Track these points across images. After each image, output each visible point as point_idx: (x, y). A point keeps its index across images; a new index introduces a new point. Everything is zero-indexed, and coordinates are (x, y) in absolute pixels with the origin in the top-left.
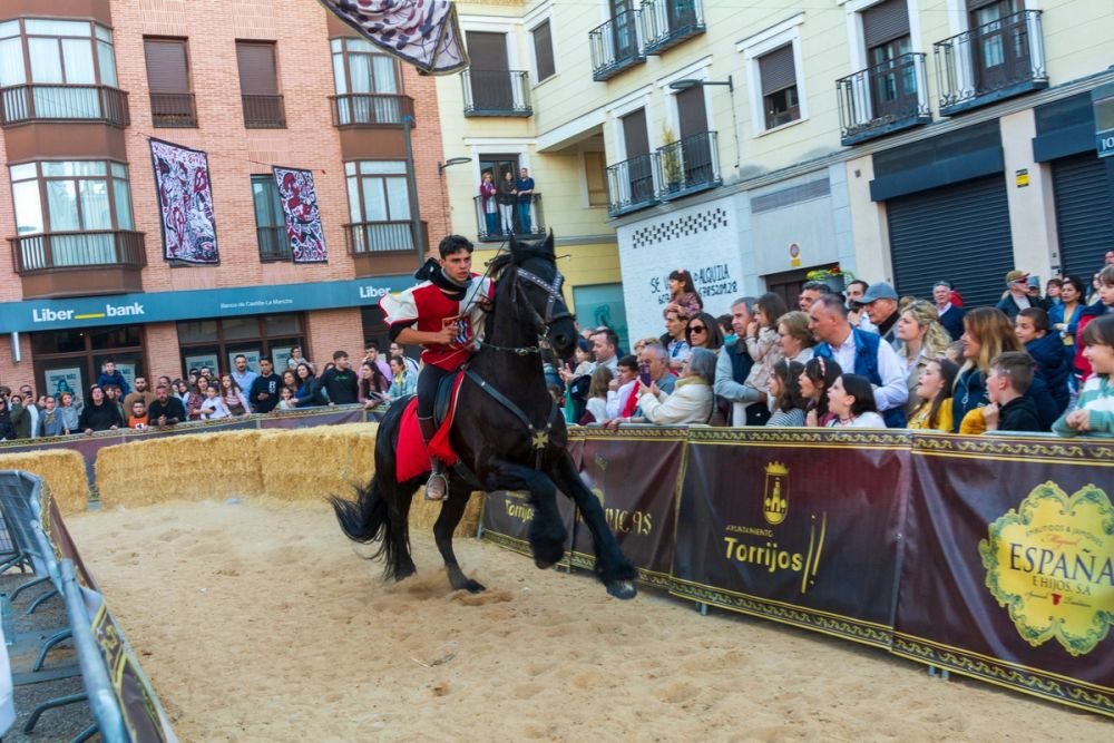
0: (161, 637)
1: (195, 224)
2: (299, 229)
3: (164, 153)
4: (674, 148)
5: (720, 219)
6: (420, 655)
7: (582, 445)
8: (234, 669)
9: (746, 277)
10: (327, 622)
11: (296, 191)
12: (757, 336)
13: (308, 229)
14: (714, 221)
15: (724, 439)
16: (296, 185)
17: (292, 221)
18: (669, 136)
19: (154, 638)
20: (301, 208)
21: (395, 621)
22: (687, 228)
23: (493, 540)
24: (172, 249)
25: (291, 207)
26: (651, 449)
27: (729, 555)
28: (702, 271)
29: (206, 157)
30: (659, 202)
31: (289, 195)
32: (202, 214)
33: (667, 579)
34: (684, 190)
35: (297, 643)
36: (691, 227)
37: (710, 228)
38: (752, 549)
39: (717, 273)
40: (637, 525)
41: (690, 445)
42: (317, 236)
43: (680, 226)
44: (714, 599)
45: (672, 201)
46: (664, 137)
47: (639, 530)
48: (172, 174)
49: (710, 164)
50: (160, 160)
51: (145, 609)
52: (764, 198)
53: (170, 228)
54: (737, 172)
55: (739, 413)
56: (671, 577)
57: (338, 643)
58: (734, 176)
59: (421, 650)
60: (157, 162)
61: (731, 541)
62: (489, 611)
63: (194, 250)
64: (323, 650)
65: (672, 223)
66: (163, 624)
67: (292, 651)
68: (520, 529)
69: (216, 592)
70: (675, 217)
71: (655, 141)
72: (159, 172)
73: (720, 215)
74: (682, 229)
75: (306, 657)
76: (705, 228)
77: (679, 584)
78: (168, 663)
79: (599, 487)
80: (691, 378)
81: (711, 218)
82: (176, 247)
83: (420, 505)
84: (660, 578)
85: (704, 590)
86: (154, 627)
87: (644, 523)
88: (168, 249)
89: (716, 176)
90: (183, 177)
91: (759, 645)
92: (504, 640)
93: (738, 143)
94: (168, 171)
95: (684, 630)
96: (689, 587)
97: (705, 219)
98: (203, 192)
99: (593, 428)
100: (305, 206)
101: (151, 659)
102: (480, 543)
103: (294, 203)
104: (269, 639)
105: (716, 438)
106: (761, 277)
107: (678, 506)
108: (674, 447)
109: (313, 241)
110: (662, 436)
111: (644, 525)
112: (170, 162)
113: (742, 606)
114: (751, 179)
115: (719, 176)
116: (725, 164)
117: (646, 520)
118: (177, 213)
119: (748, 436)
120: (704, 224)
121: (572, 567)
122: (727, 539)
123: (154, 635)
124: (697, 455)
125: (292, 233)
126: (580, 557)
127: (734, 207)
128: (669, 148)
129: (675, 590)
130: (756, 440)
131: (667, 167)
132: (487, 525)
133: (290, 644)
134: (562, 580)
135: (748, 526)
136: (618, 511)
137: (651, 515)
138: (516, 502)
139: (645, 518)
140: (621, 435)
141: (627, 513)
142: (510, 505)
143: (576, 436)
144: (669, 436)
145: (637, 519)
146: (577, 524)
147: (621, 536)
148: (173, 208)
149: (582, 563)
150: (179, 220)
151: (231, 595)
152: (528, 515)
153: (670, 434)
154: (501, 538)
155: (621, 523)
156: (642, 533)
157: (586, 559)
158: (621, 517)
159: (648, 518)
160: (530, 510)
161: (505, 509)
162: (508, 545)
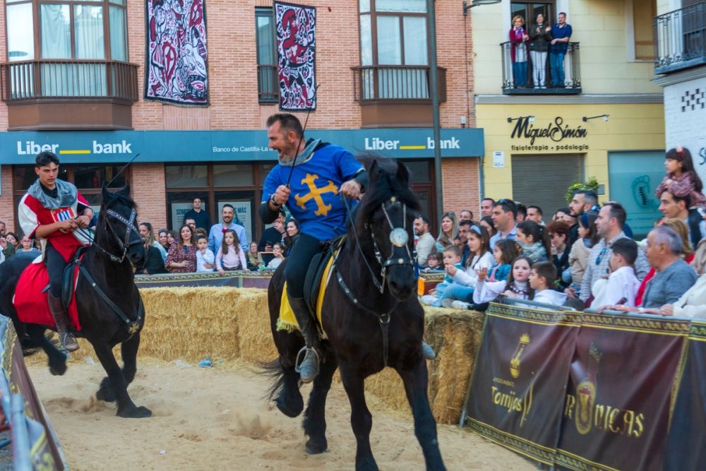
1: (188, 60)
2: (288, 72)
7: (578, 330)
13: (297, 73)
16: (296, 22)
17: (284, 63)
20: (295, 49)
23: (474, 429)
24: (154, 88)
25: (286, 47)
26: (652, 342)
31: (286, 34)
32: (195, 50)
40: (628, 425)
41: (691, 341)
47: (630, 432)
48: (166, 6)
53: (155, 65)
63: (182, 89)
68: (505, 419)
69: (176, 455)
72: (150, 4)
79: (592, 380)
82: (160, 85)
87: (636, 423)
88: (150, 87)
90: (178, 10)
94: (162, 4)
98: (197, 27)
99: (591, 314)
100: (301, 47)
102: (462, 432)
103: (288, 44)
107: (672, 409)
108: (673, 342)
110: (662, 329)
111: (636, 427)
117: (638, 422)
118: (167, 49)
121: (556, 466)
124: (698, 353)
125: (281, 76)
126: (566, 456)
132: (471, 413)
136: (609, 408)
137: (644, 416)
138: (503, 389)
139: (637, 418)
140: (619, 325)
141: (618, 411)
142: (496, 392)
143: (572, 321)
144: (670, 330)
145: (629, 419)
146: (565, 420)
147: (610, 436)
148: (162, 42)
149: (567, 463)
150: (168, 56)
151: (190, 460)
152: (514, 405)
153: (670, 328)
154: (484, 427)
155: (611, 422)
156: (633, 434)
157: (572, 458)
158: (612, 416)
159: (640, 418)
160: (517, 399)
161: (490, 396)
162: (491, 436)
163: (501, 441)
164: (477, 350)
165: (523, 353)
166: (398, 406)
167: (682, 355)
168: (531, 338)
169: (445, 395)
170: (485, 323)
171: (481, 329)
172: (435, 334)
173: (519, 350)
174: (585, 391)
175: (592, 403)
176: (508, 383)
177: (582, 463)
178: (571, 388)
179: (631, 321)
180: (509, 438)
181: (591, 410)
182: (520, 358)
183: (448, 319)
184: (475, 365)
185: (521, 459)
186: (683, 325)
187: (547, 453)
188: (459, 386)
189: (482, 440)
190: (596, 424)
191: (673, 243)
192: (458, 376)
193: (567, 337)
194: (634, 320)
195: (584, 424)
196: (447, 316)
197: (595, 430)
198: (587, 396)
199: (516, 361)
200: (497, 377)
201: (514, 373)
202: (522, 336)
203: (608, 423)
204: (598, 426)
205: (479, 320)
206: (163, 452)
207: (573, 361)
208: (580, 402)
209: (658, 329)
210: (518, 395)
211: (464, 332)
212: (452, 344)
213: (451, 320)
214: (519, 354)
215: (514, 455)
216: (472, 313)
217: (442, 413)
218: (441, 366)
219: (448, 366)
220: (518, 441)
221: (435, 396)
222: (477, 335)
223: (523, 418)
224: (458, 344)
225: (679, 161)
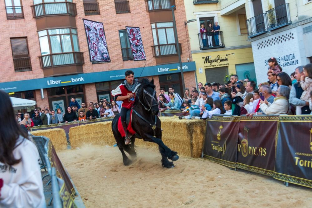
0: (91, 193)
1: (100, 48)
2: (135, 48)
3: (88, 24)
4: (272, 11)
5: (291, 37)
6: (182, 201)
7: (239, 123)
8: (116, 205)
9: (302, 58)
10: (148, 188)
11: (134, 35)
12: (304, 81)
13: (139, 48)
14: (288, 38)
15: (294, 120)
16: (134, 33)
17: (133, 46)
18: (270, 6)
19: (89, 194)
20: (136, 41)
21: (172, 188)
22: (278, 41)
23: (207, 158)
26: (266, 124)
27: (296, 163)
28: (284, 57)
29: (103, 25)
30: (267, 32)
31: (132, 36)
32: (103, 45)
33: (273, 173)
34: (276, 27)
35: (138, 196)
36: (280, 40)
37: (287, 40)
38: (306, 162)
39: (291, 57)
40: (261, 152)
41: (280, 122)
42: (142, 50)
43: (275, 40)
44: (291, 180)
45: (272, 31)
46: (269, 7)
47: (262, 155)
48: (92, 31)
49: (286, 16)
50: (87, 26)
51: (86, 184)
52: (309, 27)
53: (92, 50)
54: (297, 18)
55: (298, 110)
56: (274, 172)
57: (152, 196)
58: (296, 20)
59: (181, 199)
60: (86, 27)
61: (297, 158)
62: (206, 185)
63: (101, 57)
64: (147, 199)
65: (272, 39)
66: (92, 189)
67: (136, 199)
68: (217, 154)
69: (110, 178)
70: (273, 37)
71: (265, 9)
72: (87, 31)
73: (291, 35)
74: (276, 41)
75: (140, 201)
76: (285, 40)
77: (277, 175)
78: (93, 203)
79: (246, 139)
80: (280, 97)
81: (287, 36)
82: (94, 57)
83: (180, 146)
84: (270, 172)
85: (287, 177)
86: (89, 190)
88: (91, 57)
89: (289, 20)
90: (95, 32)
91: (309, 198)
92: (211, 195)
93: (297, 7)
94: (90, 30)
95: (280, 192)
96: (281, 176)
97: (285, 37)
98: (102, 37)
99: (243, 117)
100: (138, 40)
101: (88, 201)
102: (203, 160)
103: (133, 40)
104: (128, 195)
105: (290, 120)
106: (308, 58)
107: (276, 146)
108: (274, 123)
109: (141, 52)
110: (269, 119)
111: (263, 153)
112: (91, 27)
113: (302, 183)
114: (303, 21)
115: (290, 20)
116: (292, 16)
117: (264, 151)
118: (94, 45)
119: (303, 118)
120: (285, 39)
121: (237, 168)
122: (296, 158)
123: (88, 193)
124: (283, 126)
125: (133, 50)
126: (240, 165)
127: (296, 32)
128: (270, 11)
129: (276, 177)
130: (306, 120)
131: (270, 18)
132: (205, 153)
133: (135, 196)
134: (233, 173)
135: (304, 153)
136: (253, 147)
137: (266, 149)
138: (215, 144)
139: (264, 150)
140: (254, 119)
141: (257, 148)
142: (213, 146)
143: (237, 120)
144: (272, 119)
145: (261, 150)
146: (238, 152)
147: (255, 157)
148: (92, 43)
149: (240, 167)
150: (95, 47)
151: (115, 179)
152: (220, 149)
153: (272, 118)
154: (210, 158)
155: (255, 152)
156: (263, 155)
157: (242, 165)
158: (255, 150)
159: (265, 150)
160: (220, 147)
161: (211, 147)
162: (213, 160)
163: (217, 161)
164: (205, 132)
165: (221, 132)
166: (180, 153)
167: (278, 127)
168: (223, 126)
169: (196, 148)
170: (207, 123)
171: (206, 125)
172: (191, 128)
173: (220, 131)
174: (244, 142)
175: (247, 146)
176: (217, 142)
177: (246, 166)
178: (239, 142)
179: (258, 118)
180: (219, 160)
181: (247, 149)
182: (220, 134)
183: (194, 123)
184: (205, 137)
185: (224, 167)
186: (277, 117)
187: (233, 164)
188: (200, 145)
189: (210, 162)
190: (249, 153)
191: (269, 90)
192: (199, 141)
193: (236, 125)
194: (257, 117)
195: (245, 154)
196: (194, 122)
197: (249, 155)
198: (245, 144)
199: (219, 135)
200: (213, 140)
201: (219, 139)
202: (220, 126)
203: (254, 152)
204: (250, 154)
205: (204, 122)
206: (105, 177)
207: (239, 133)
208: (243, 146)
209: (268, 119)
210: (221, 146)
211: (200, 127)
212: (196, 131)
213: (195, 123)
214: (220, 132)
215: (221, 166)
216: (202, 120)
217: (195, 154)
218: (194, 139)
219: (196, 139)
220: (223, 161)
221: (192, 149)
222: (204, 128)
223: (223, 153)
224: (198, 131)
225: (273, 62)
